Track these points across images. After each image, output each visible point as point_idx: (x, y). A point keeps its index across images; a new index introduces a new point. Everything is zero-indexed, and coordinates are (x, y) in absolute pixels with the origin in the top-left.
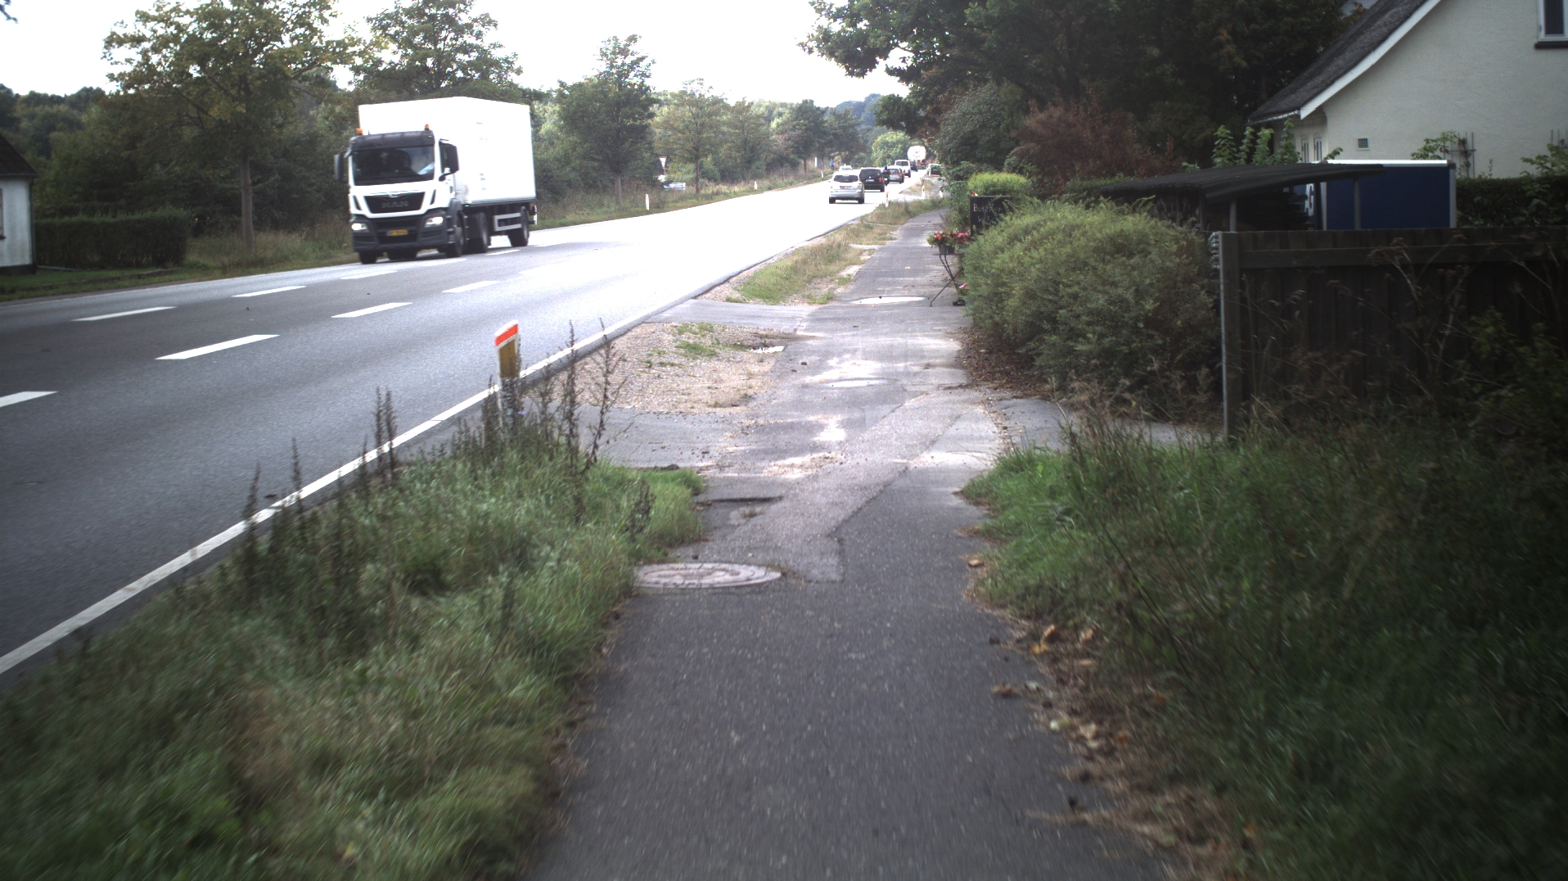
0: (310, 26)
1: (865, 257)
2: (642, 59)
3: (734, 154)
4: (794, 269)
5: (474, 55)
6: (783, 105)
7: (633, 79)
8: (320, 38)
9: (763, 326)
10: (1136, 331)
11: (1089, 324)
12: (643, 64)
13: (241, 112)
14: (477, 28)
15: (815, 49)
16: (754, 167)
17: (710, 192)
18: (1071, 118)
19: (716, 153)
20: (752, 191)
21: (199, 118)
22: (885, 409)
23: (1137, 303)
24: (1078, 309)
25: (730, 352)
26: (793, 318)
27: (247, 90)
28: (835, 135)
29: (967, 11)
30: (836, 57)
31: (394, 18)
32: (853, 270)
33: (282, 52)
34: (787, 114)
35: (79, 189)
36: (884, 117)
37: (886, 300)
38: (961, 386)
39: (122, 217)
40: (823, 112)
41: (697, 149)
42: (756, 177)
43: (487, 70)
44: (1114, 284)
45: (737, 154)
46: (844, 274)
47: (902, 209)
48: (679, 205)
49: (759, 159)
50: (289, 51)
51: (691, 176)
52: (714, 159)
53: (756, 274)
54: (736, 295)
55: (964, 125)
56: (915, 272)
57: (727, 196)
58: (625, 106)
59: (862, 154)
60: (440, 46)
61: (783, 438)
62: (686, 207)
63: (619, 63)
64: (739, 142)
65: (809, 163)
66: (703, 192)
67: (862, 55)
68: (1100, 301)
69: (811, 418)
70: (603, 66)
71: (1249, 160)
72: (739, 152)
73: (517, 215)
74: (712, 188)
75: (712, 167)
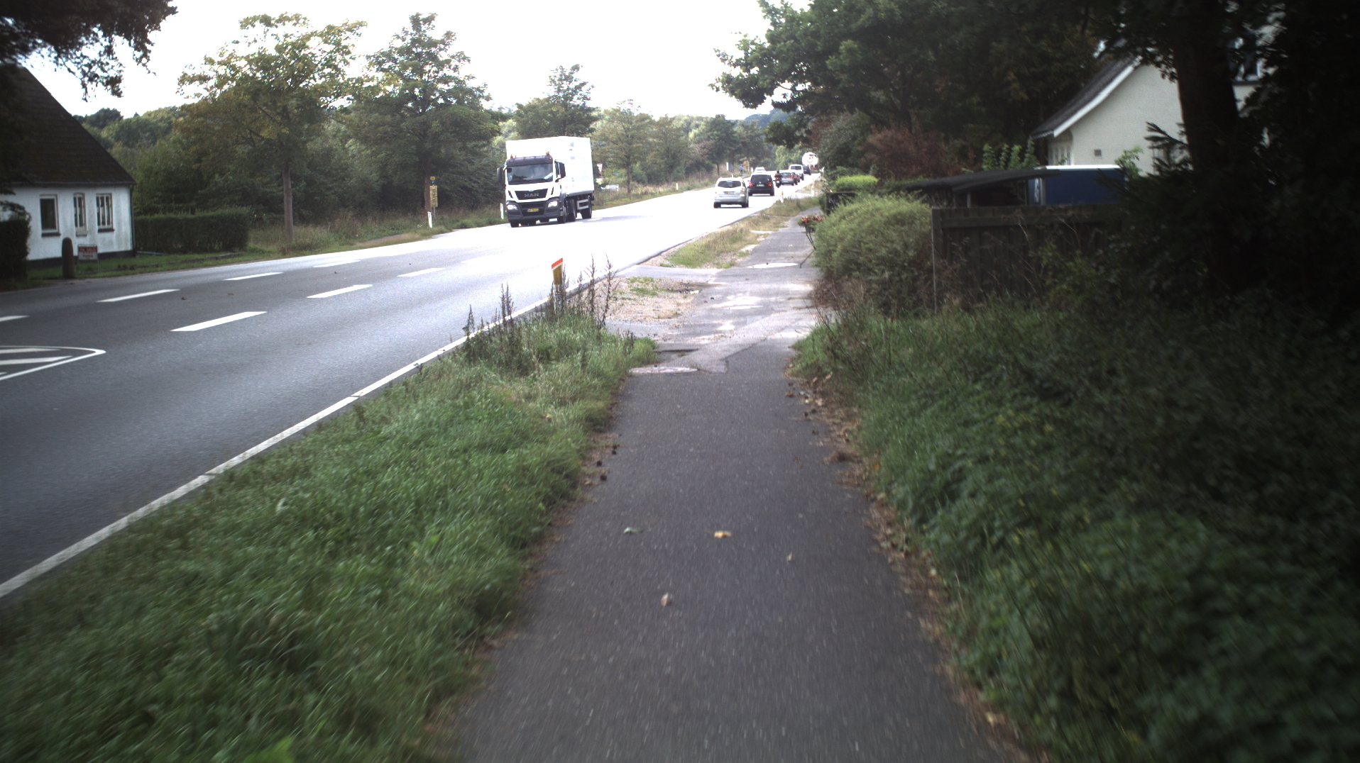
0: (335, 67)
1: (761, 239)
2: (584, 84)
3: (658, 161)
4: (708, 247)
5: (452, 85)
6: (700, 119)
7: (576, 101)
8: (343, 76)
9: (686, 280)
10: (904, 268)
11: (877, 265)
12: (584, 88)
13: (285, 133)
14: (454, 63)
15: (721, 89)
16: (675, 171)
17: (639, 193)
18: (900, 137)
19: (644, 160)
20: (674, 191)
21: (251, 138)
22: (759, 317)
23: (905, 252)
24: (871, 256)
25: (663, 293)
26: (706, 275)
27: (288, 117)
28: (744, 144)
29: (827, 62)
30: (736, 95)
31: (389, 56)
32: (750, 248)
33: (316, 88)
34: (702, 127)
35: (159, 194)
36: (771, 136)
37: (771, 265)
38: (807, 307)
39: (198, 214)
40: (733, 124)
41: (628, 158)
42: (677, 179)
43: (463, 97)
44: (892, 242)
45: (662, 161)
46: (744, 250)
47: (795, 204)
48: (615, 203)
49: (679, 165)
50: (322, 86)
51: (622, 180)
52: (641, 165)
53: (680, 250)
54: (667, 263)
55: (839, 138)
56: (795, 249)
57: (653, 195)
58: (570, 123)
59: (766, 159)
60: (425, 77)
61: (699, 329)
62: (622, 204)
63: (565, 88)
64: (662, 151)
65: (722, 167)
66: (633, 192)
67: (754, 92)
68: (883, 252)
69: (715, 322)
70: (551, 91)
71: (1006, 166)
72: (662, 159)
73: (587, 200)
74: (640, 189)
75: (640, 171)
